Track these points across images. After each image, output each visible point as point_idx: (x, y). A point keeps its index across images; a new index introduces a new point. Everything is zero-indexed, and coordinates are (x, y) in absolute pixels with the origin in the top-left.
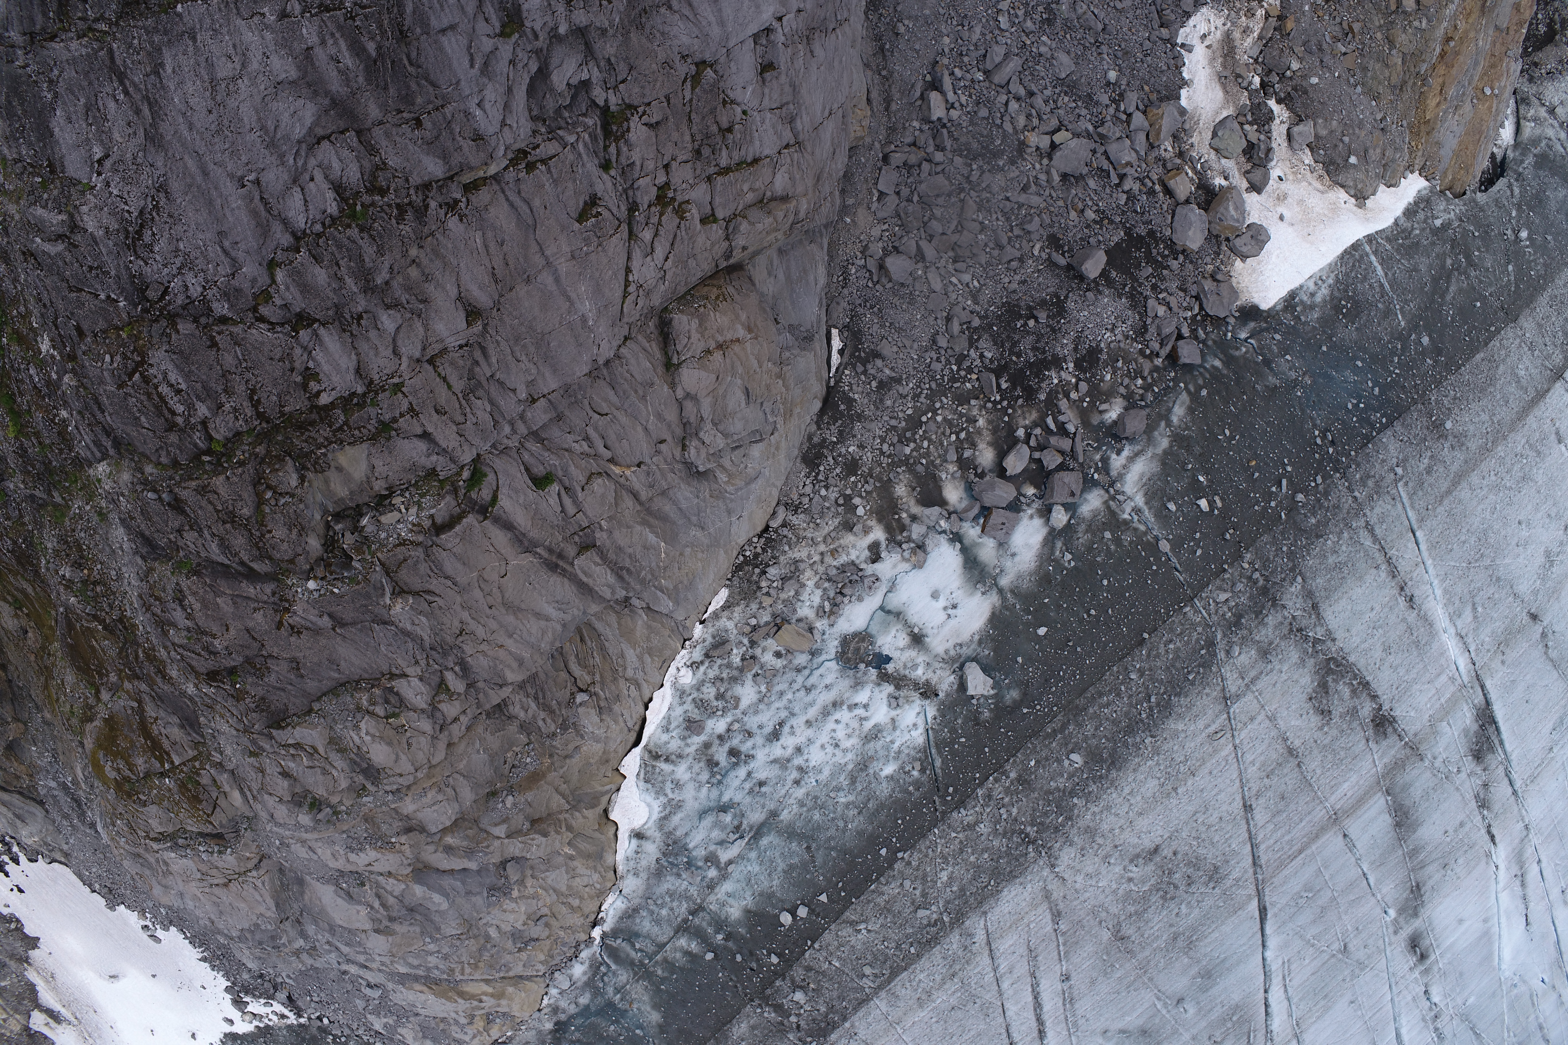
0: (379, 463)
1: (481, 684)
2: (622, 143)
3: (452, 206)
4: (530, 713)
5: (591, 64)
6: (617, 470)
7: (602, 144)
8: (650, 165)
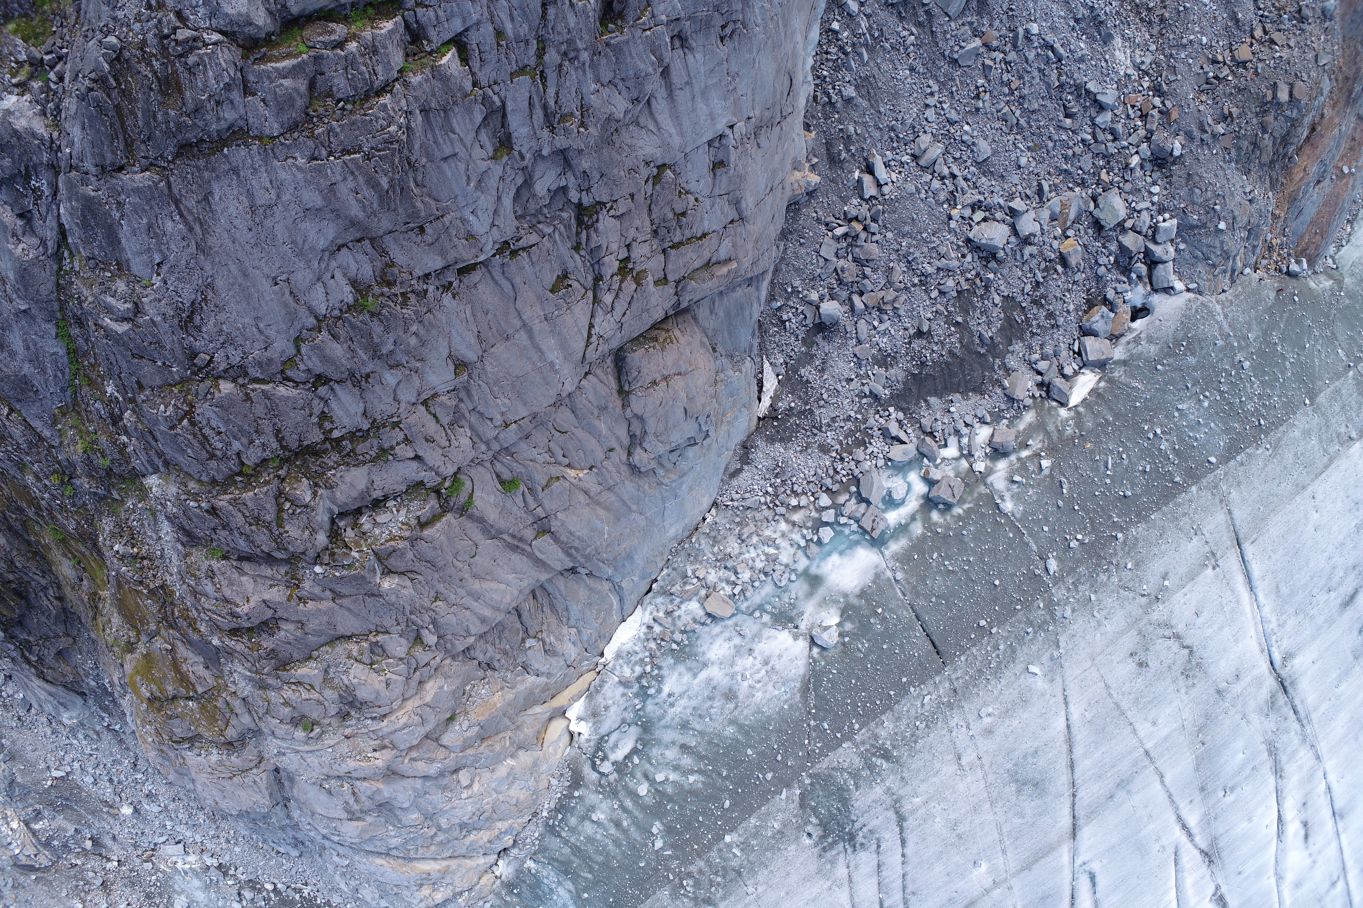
0: (377, 479)
1: (449, 637)
2: (592, 231)
3: (448, 287)
4: (488, 655)
5: (569, 174)
6: (571, 473)
7: (574, 230)
8: (614, 247)
